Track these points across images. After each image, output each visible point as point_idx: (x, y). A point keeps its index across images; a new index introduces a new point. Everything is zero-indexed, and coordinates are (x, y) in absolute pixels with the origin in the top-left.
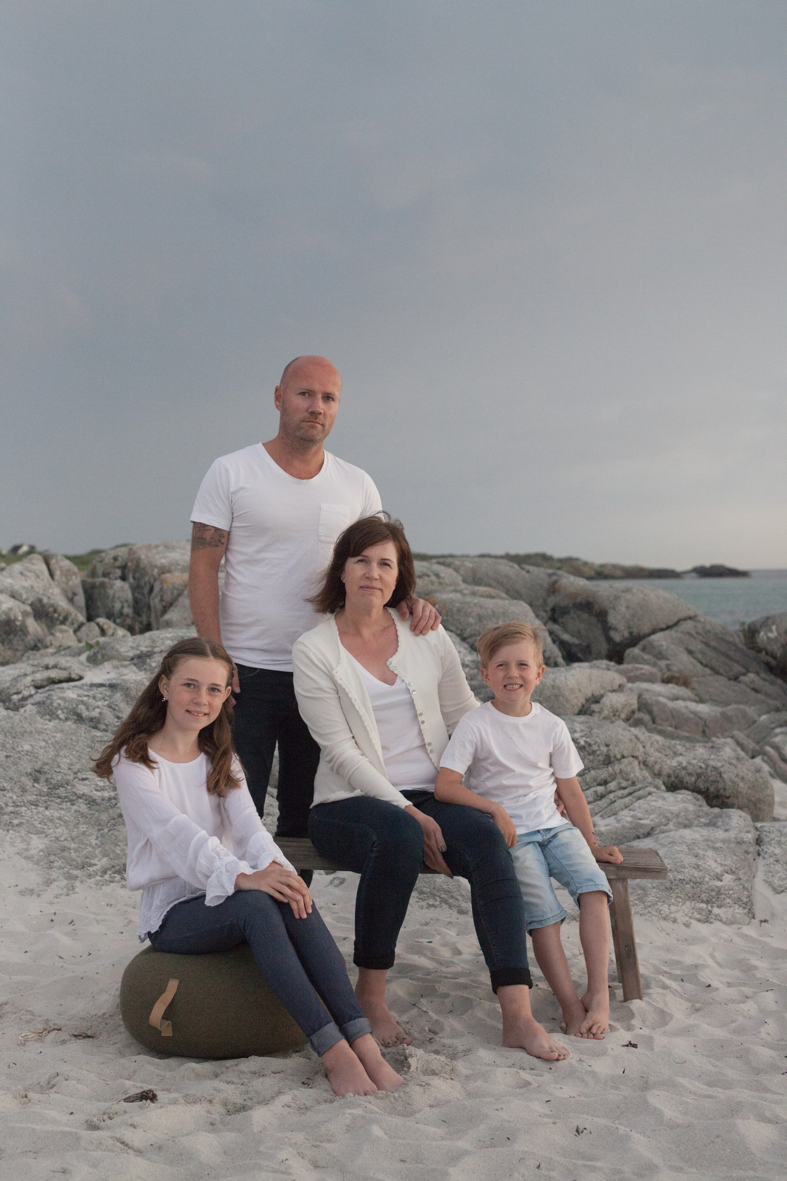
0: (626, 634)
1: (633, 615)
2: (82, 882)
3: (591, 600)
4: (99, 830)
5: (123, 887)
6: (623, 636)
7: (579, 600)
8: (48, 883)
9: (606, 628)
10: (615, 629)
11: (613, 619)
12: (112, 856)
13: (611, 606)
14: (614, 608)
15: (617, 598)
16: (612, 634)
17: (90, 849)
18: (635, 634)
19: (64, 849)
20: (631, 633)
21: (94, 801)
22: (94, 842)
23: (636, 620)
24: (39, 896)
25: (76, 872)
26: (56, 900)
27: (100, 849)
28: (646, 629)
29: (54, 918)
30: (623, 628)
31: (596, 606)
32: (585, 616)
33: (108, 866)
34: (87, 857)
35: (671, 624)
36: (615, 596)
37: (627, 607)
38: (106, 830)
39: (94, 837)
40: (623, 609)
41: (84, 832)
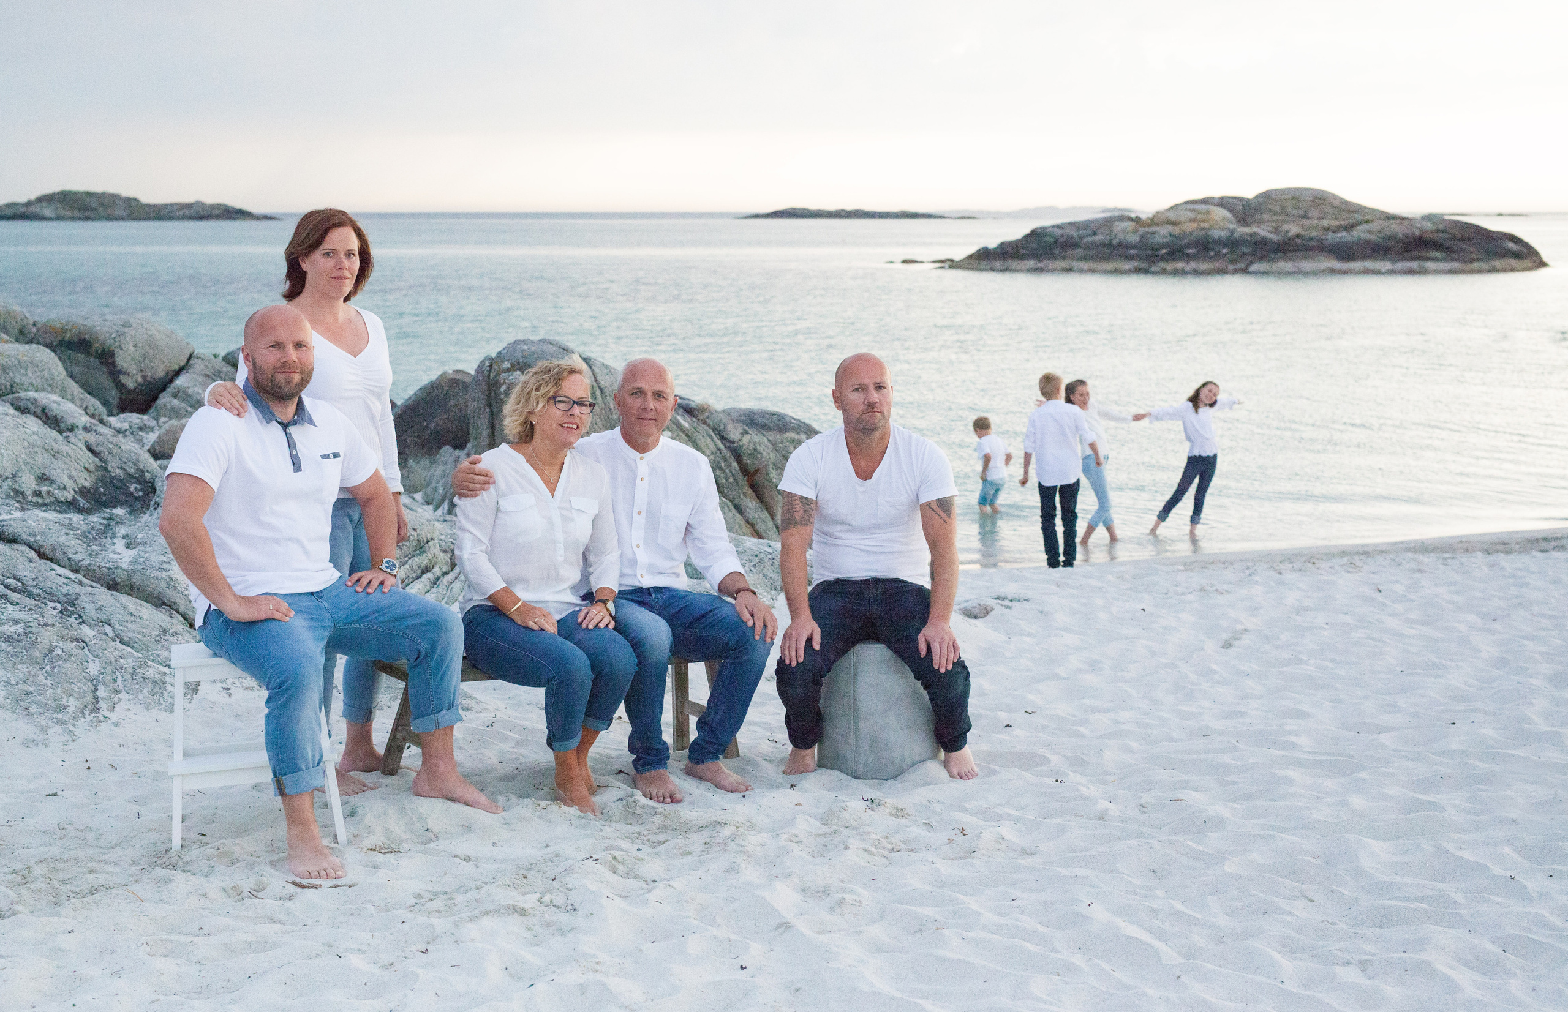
0: (140, 380)
1: (144, 356)
2: (73, 725)
3: (87, 336)
4: (41, 669)
5: (116, 725)
6: (136, 381)
7: (67, 336)
8: (44, 730)
9: (115, 373)
10: (126, 373)
11: (122, 361)
12: (75, 694)
13: (117, 344)
14: (120, 347)
15: (121, 335)
16: (124, 379)
17: (51, 690)
18: (148, 379)
19: (27, 694)
20: (144, 377)
21: (10, 637)
22: (49, 682)
23: (147, 361)
24: (46, 745)
25: (60, 716)
26: (67, 748)
27: (59, 689)
28: (160, 372)
29: (87, 765)
30: (135, 372)
31: (96, 345)
32: (81, 357)
33: (82, 706)
34: (55, 700)
35: (182, 364)
36: (118, 331)
37: (135, 346)
38: (48, 668)
39: (41, 677)
40: (132, 349)
41: (29, 672)
